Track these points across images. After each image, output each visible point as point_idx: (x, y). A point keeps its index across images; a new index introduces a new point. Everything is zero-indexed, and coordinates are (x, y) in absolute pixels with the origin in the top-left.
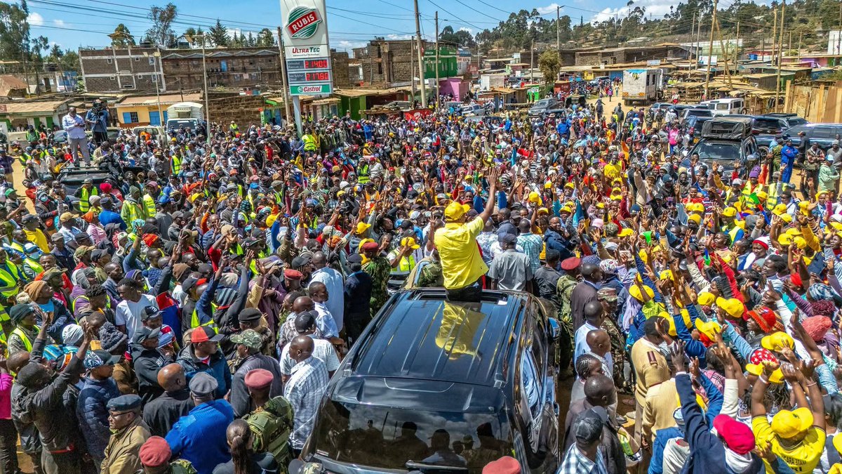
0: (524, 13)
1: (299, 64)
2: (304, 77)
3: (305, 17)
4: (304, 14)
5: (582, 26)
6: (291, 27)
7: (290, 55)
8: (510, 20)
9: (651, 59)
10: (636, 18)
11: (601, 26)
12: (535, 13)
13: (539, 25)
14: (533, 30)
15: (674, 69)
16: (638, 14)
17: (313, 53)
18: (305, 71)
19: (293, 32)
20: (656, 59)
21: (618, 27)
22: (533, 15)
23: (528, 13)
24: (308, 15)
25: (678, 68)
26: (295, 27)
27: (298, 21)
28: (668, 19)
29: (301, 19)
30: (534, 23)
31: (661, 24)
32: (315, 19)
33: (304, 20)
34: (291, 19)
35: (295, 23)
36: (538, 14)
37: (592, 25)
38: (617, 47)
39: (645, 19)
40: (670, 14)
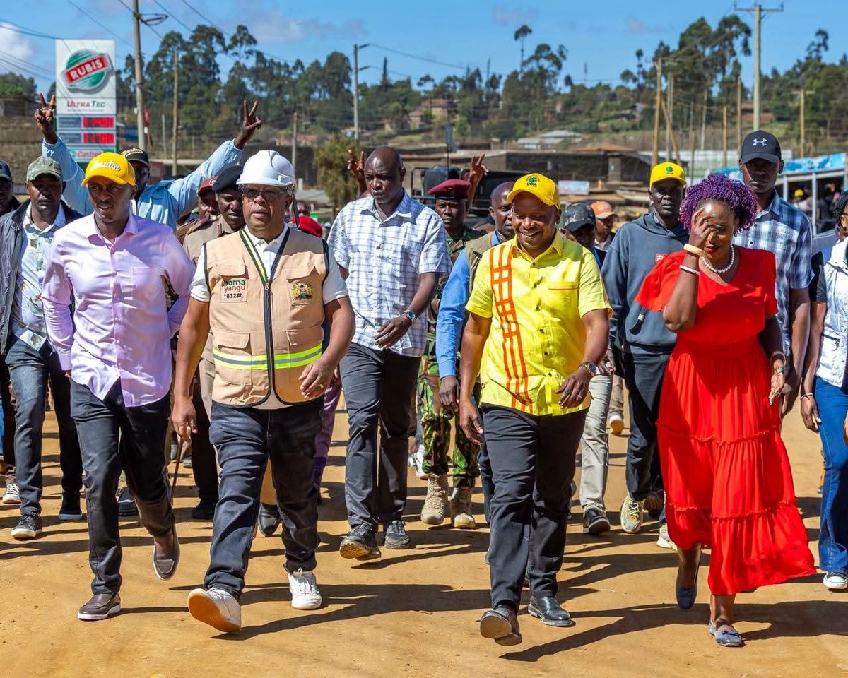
0: (206, 34)
1: (75, 121)
2: (80, 138)
3: (90, 62)
4: (89, 59)
5: (386, 86)
6: (69, 74)
7: (62, 109)
8: (162, 54)
9: (569, 178)
10: (543, 74)
11: (441, 92)
12: (244, 36)
13: (256, 73)
14: (235, 90)
15: (620, 204)
16: (546, 64)
17: (95, 107)
18: (83, 130)
19: (71, 79)
20: (577, 179)
21: (490, 97)
22: (235, 41)
23: (220, 38)
24: (94, 60)
25: (629, 203)
26: (74, 75)
27: (80, 67)
28: (632, 86)
29: (84, 65)
30: (239, 69)
31: (613, 97)
32: (104, 66)
33: (88, 67)
34: (69, 64)
35: (75, 69)
36: (252, 41)
37: (415, 87)
38: (488, 147)
39: (568, 81)
40: (635, 71)
